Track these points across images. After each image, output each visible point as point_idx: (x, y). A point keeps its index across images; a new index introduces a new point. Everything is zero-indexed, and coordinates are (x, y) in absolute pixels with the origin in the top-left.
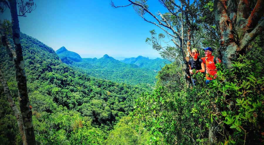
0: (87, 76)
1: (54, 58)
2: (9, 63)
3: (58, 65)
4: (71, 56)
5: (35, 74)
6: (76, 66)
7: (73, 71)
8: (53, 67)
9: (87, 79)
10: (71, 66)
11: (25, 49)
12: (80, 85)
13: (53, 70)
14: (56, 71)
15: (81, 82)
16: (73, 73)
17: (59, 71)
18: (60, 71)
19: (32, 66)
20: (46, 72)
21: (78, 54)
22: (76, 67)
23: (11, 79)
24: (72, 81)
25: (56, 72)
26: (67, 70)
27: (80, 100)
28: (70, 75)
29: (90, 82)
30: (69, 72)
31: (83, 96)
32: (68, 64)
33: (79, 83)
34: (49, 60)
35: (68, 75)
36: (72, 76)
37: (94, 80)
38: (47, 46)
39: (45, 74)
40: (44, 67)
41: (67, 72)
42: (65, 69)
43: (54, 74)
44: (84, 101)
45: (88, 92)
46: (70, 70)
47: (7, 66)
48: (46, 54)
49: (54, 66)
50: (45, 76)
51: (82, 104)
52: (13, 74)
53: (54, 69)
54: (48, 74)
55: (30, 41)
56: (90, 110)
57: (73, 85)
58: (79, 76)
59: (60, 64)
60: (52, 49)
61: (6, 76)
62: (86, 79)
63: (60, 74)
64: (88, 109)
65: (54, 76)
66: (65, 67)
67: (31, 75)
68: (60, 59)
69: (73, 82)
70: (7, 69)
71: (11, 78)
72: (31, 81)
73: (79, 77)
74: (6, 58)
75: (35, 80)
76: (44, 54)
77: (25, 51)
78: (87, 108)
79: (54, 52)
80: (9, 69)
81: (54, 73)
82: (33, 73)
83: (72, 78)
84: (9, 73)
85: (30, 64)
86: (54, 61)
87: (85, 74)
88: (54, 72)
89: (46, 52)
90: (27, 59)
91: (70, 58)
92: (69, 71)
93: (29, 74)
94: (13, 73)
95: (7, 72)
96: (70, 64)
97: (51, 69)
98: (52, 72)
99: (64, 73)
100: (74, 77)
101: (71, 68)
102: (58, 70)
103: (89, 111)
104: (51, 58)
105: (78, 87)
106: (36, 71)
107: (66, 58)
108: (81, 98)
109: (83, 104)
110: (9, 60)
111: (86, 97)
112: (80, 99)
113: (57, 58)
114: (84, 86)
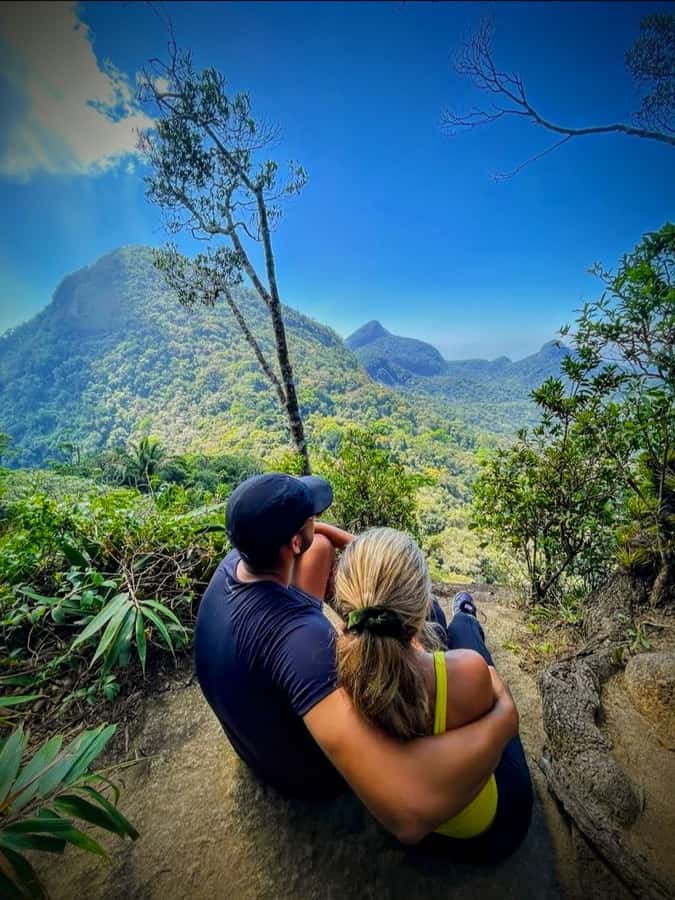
0: (465, 428)
1: (341, 366)
2: (185, 390)
3: (354, 389)
4: (404, 355)
5: (273, 427)
6: (421, 393)
7: (409, 411)
8: (335, 397)
9: (463, 441)
10: (402, 394)
11: (237, 335)
12: (435, 461)
13: (338, 409)
14: (348, 413)
15: (442, 450)
16: (411, 417)
17: (359, 411)
18: (364, 410)
19: (263, 398)
20: (312, 416)
21: (430, 347)
22: (422, 397)
23: (197, 445)
24: (404, 447)
25: (350, 417)
26: (389, 408)
27: (434, 516)
28: (400, 426)
29: (475, 453)
30: (394, 414)
31: (446, 501)
32: (392, 384)
33: (434, 456)
34: (324, 372)
35: (393, 427)
36: (407, 428)
37: (493, 444)
38: (313, 324)
39: (309, 424)
40: (307, 400)
41: (389, 413)
42: (380, 403)
43: (341, 424)
44: (452, 518)
45: (465, 488)
46: (399, 409)
47: (178, 399)
48: (312, 351)
49: (340, 392)
50: (311, 430)
51: (443, 529)
52: (201, 428)
53: (342, 405)
54: (318, 423)
55: (253, 305)
56: (471, 553)
57: (409, 460)
58: (434, 429)
59: (360, 385)
60: (332, 332)
61: (180, 436)
62: (459, 439)
63: (364, 421)
64: (465, 550)
65: (341, 428)
66: (379, 396)
67: (261, 427)
68: (361, 367)
69: (409, 450)
70: (181, 410)
71: (194, 442)
72: (261, 450)
73: (432, 432)
74: (176, 373)
75: (276, 446)
76: (303, 353)
77: (237, 342)
78: (460, 544)
79: (339, 341)
80: (187, 410)
81: (341, 420)
82: (269, 423)
83: (406, 437)
84: (186, 424)
85: (257, 390)
86: (342, 376)
87: (457, 421)
88: (342, 416)
89: (308, 344)
90: (247, 374)
91: (397, 361)
92: (396, 410)
93: (255, 424)
94: (199, 425)
95: (179, 420)
96: (397, 386)
97: (330, 403)
98: (333, 415)
99: (377, 419)
100: (415, 434)
101: (402, 400)
102: (355, 407)
103: (468, 556)
104: (328, 364)
105: (428, 470)
106: (278, 413)
107: (384, 363)
108: (438, 508)
109: (447, 530)
110: (185, 378)
111: (457, 508)
112: (434, 512)
113: (350, 363)
114: (452, 466)
